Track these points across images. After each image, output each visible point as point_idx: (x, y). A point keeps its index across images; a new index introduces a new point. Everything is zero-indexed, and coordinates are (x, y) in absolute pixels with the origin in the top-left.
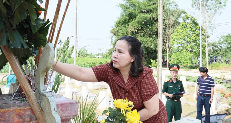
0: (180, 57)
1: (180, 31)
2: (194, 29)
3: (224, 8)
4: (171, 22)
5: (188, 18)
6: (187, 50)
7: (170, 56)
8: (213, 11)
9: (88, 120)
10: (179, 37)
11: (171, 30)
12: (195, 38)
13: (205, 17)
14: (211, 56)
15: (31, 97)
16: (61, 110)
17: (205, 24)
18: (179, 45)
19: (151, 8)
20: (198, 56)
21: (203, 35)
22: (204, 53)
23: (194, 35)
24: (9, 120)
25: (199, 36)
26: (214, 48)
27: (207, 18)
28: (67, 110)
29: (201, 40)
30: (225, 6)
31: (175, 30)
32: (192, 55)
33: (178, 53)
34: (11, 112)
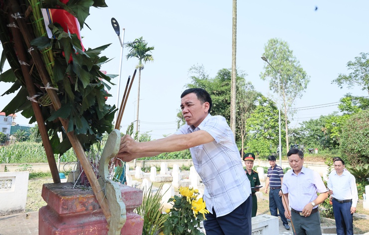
0: (256, 145)
1: (257, 116)
2: (272, 113)
3: (305, 90)
4: (246, 106)
5: (265, 101)
6: (265, 138)
7: (245, 144)
8: (293, 94)
9: (152, 211)
10: (255, 122)
11: (246, 115)
12: (273, 123)
13: (284, 101)
14: (293, 144)
15: (95, 184)
16: (124, 198)
17: (284, 108)
18: (256, 131)
19: (223, 89)
20: (277, 144)
21: (282, 120)
22: (284, 141)
23: (273, 120)
24: (72, 208)
25: (278, 121)
26: (296, 135)
27: (286, 101)
28: (130, 199)
29: (280, 126)
30: (306, 87)
31: (251, 115)
32: (270, 143)
33: (254, 140)
34: (74, 200)
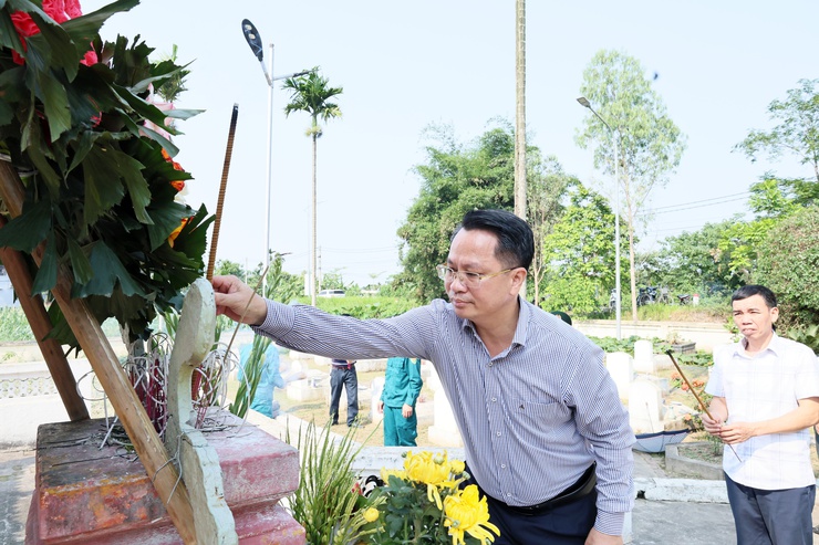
0: (566, 290)
1: (567, 228)
2: (600, 222)
3: (675, 168)
4: (544, 208)
5: (584, 196)
6: (585, 274)
7: (542, 289)
8: (647, 177)
10: (563, 242)
11: (543, 227)
12: (603, 243)
13: (628, 193)
14: (644, 287)
15: (148, 445)
16: (244, 477)
17: (627, 209)
18: (564, 262)
19: (494, 173)
20: (610, 287)
21: (623, 236)
22: (625, 280)
23: (602, 237)
24: (80, 520)
25: (612, 238)
26: (649, 267)
27: (632, 194)
28: (263, 477)
29: (617, 249)
30: (676, 164)
31: (555, 227)
32: (596, 285)
33: (562, 281)
34: (87, 496)
